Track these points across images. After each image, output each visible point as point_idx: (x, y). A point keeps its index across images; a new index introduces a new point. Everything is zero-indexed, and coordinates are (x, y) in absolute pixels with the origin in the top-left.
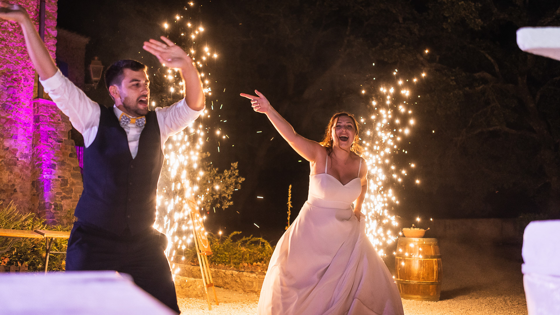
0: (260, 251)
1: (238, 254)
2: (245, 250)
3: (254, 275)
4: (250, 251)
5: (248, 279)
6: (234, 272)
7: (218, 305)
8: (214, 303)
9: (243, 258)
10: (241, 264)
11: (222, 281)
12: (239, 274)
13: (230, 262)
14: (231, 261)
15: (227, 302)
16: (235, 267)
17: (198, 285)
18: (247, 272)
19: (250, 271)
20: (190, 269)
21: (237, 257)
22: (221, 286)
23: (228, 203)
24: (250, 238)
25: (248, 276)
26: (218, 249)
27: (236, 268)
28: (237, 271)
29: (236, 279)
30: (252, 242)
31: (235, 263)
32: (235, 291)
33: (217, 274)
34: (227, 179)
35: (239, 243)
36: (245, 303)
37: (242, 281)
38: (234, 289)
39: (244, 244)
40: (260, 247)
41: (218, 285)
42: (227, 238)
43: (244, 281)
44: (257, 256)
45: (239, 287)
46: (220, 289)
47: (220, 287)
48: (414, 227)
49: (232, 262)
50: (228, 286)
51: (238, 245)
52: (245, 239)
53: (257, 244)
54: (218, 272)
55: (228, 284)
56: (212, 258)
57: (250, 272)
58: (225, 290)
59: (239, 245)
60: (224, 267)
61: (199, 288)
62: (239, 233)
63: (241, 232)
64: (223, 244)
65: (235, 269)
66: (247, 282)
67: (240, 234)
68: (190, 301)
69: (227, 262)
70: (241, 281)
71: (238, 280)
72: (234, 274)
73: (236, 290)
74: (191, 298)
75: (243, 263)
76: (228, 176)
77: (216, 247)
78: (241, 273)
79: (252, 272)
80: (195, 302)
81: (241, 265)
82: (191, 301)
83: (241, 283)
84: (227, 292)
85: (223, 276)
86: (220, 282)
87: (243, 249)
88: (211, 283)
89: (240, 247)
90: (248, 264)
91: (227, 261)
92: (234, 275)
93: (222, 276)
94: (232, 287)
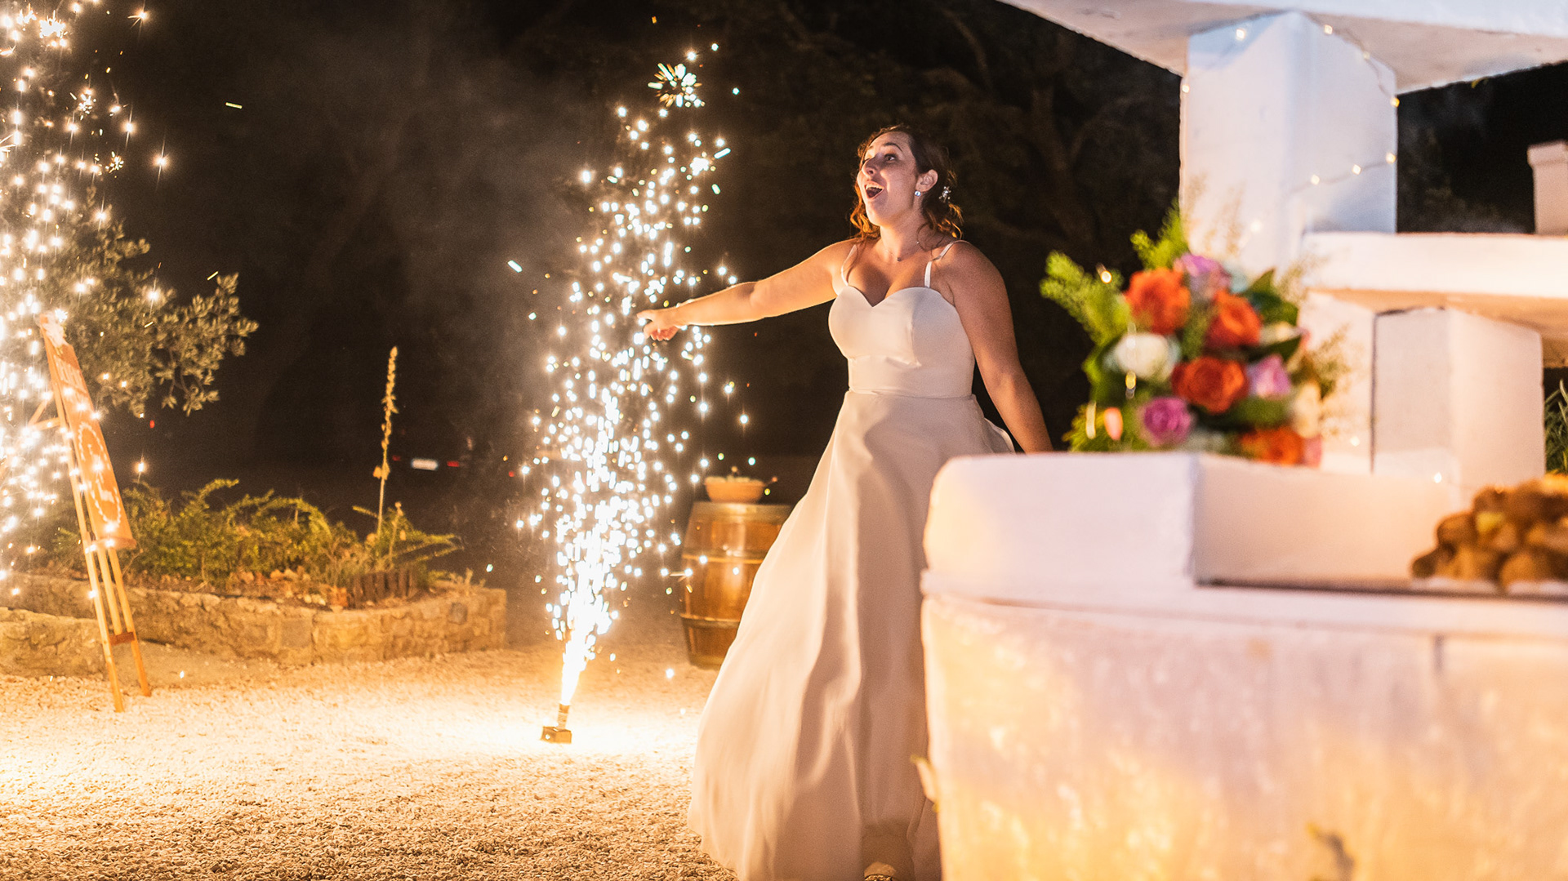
0: (293, 538)
1: (224, 546)
2: (248, 534)
3: (270, 607)
4: (262, 535)
5: (252, 618)
6: (208, 598)
7: (149, 695)
8: (137, 690)
9: (239, 558)
10: (232, 574)
11: (168, 625)
12: (223, 604)
13: (199, 568)
14: (203, 566)
15: (179, 687)
16: (213, 584)
17: (88, 638)
18: (250, 598)
19: (259, 595)
20: (67, 591)
21: (222, 556)
22: (165, 639)
23: (202, 395)
24: (266, 498)
25: (251, 608)
26: (161, 531)
27: (218, 587)
28: (219, 596)
29: (212, 619)
30: (272, 512)
31: (214, 573)
32: (209, 654)
33: (155, 605)
34: (200, 323)
35: (230, 512)
36: (238, 688)
37: (232, 624)
38: (208, 647)
39: (245, 516)
40: (295, 525)
41: (155, 638)
42: (192, 498)
43: (240, 624)
44: (284, 552)
45: (221, 643)
46: (162, 648)
47: (163, 643)
48: (736, 475)
49: (205, 569)
50: (188, 640)
51: (225, 519)
52: (250, 502)
53: (286, 517)
54: (159, 598)
55: (188, 633)
56: (143, 558)
57: (260, 598)
58: (176, 650)
59: (229, 520)
60: (180, 584)
61: (90, 646)
62: (229, 483)
63: (237, 482)
64: (179, 516)
65: (213, 589)
66: (247, 627)
67: (232, 487)
68: (56, 686)
69: (188, 570)
70: (229, 626)
71: (221, 622)
72: (209, 605)
73: (212, 652)
74: (64, 678)
75: (240, 573)
76: (205, 314)
77: (156, 526)
78: (230, 601)
79: (265, 598)
80: (76, 689)
81: (232, 578)
82: (62, 685)
83: (230, 631)
84: (184, 658)
85: (174, 610)
86: (163, 627)
87: (243, 531)
88: (129, 630)
89: (231, 524)
90: (254, 574)
91: (189, 566)
92: (208, 608)
93: (171, 611)
94: (201, 643)
